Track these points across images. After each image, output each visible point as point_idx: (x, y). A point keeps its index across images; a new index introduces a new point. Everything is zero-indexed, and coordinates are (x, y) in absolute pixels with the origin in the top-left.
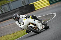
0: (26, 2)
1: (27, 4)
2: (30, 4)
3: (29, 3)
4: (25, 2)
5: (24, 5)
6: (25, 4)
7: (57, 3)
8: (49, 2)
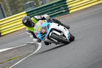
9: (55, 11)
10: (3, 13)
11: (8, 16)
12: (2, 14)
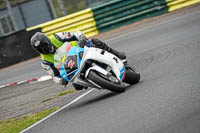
0: (14, 23)
1: (17, 29)
2: (28, 30)
3: (27, 27)
4: (11, 23)
5: (8, 31)
6: (13, 29)
7: (125, 27)
8: (94, 24)
9: (144, 8)
10: (50, 10)
11: (59, 17)
12: (48, 14)
